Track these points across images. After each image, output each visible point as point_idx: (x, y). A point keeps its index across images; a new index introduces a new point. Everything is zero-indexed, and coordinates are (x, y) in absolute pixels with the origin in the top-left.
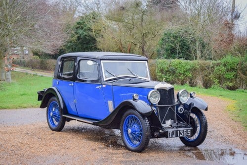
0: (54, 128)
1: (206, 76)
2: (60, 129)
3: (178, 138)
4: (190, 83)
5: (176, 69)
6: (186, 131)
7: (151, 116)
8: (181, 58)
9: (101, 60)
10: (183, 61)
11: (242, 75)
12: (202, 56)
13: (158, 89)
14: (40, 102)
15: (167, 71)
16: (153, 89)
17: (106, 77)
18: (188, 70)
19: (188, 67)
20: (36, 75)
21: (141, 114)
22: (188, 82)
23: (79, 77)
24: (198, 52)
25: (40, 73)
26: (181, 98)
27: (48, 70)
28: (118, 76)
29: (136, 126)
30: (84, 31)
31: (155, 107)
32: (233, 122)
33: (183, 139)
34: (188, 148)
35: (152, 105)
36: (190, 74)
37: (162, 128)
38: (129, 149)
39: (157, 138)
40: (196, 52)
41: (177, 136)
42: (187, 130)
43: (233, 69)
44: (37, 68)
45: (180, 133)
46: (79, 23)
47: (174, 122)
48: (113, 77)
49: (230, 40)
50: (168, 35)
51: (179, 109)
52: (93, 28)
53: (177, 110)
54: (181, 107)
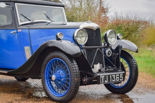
9: (15, 2)
16: (79, 28)
17: (21, 21)
26: (109, 39)
31: (82, 49)
39: (85, 85)
41: (109, 81)
42: (119, 74)
51: (107, 52)
53: (105, 54)
54: (109, 50)
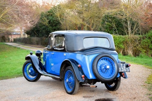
1: (135, 47)
4: (122, 53)
8: (117, 33)
12: (132, 32)
18: (121, 43)
19: (121, 40)
24: (129, 29)
36: (122, 46)
46: (49, 12)
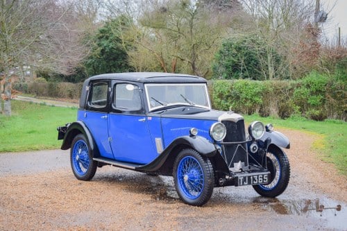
0: (81, 176)
1: (283, 101)
2: (89, 177)
3: (251, 186)
4: (260, 111)
5: (241, 93)
6: (261, 176)
7: (214, 158)
8: (247, 77)
9: (144, 83)
10: (249, 81)
11: (332, 100)
12: (276, 75)
13: (222, 122)
14: (62, 141)
15: (228, 96)
16: (217, 121)
17: (152, 107)
18: (257, 94)
19: (258, 90)
20: (44, 104)
21: (202, 155)
22: (257, 110)
23: (115, 106)
24: (270, 68)
25: (49, 102)
26: (254, 132)
27: (60, 97)
28: (168, 105)
29: (195, 171)
30: (110, 42)
31: (220, 145)
32: (322, 164)
33: (257, 188)
34: (264, 199)
35: (215, 142)
36: (259, 100)
37: (229, 173)
38: (186, 203)
39: (223, 186)
40: (267, 69)
41: (249, 183)
42: (263, 175)
43: (320, 91)
44: (43, 95)
45: (254, 179)
46: (102, 31)
47: (246, 165)
48: (162, 106)
49: (315, 51)
50: (228, 46)
51: (252, 147)
52: (122, 38)
53: (249, 149)
54: (254, 145)
